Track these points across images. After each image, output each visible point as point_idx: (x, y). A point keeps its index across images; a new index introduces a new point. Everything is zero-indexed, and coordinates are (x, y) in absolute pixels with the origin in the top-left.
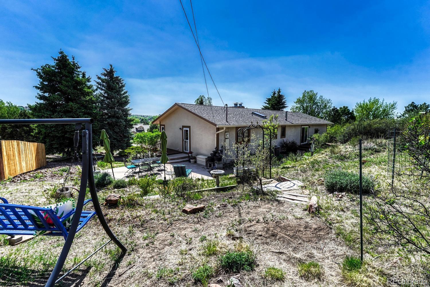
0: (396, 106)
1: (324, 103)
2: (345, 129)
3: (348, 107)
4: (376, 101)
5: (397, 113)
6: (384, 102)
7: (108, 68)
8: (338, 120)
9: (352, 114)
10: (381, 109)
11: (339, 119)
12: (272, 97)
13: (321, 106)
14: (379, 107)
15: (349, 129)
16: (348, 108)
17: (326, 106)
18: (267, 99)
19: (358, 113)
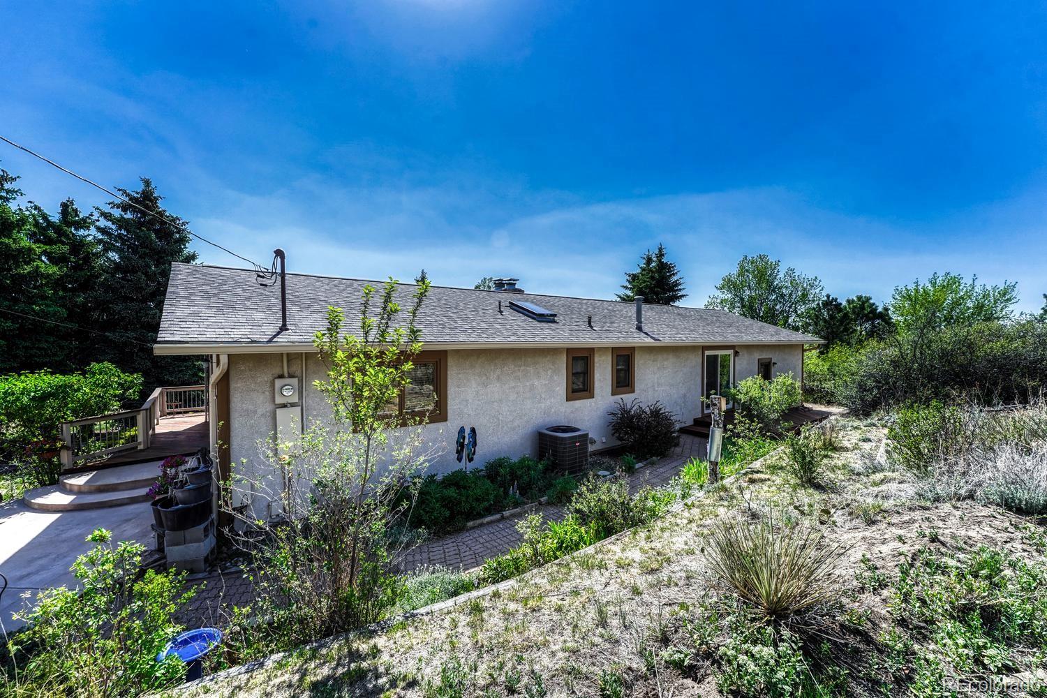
0: (1014, 294)
1: (800, 289)
2: (864, 358)
3: (871, 299)
4: (952, 283)
5: (1022, 314)
6: (977, 283)
7: (137, 188)
8: (843, 332)
9: (884, 316)
10: (970, 304)
11: (846, 330)
12: (643, 269)
13: (791, 294)
14: (962, 298)
15: (881, 360)
16: (872, 301)
17: (804, 296)
18: (628, 278)
19: (902, 315)
